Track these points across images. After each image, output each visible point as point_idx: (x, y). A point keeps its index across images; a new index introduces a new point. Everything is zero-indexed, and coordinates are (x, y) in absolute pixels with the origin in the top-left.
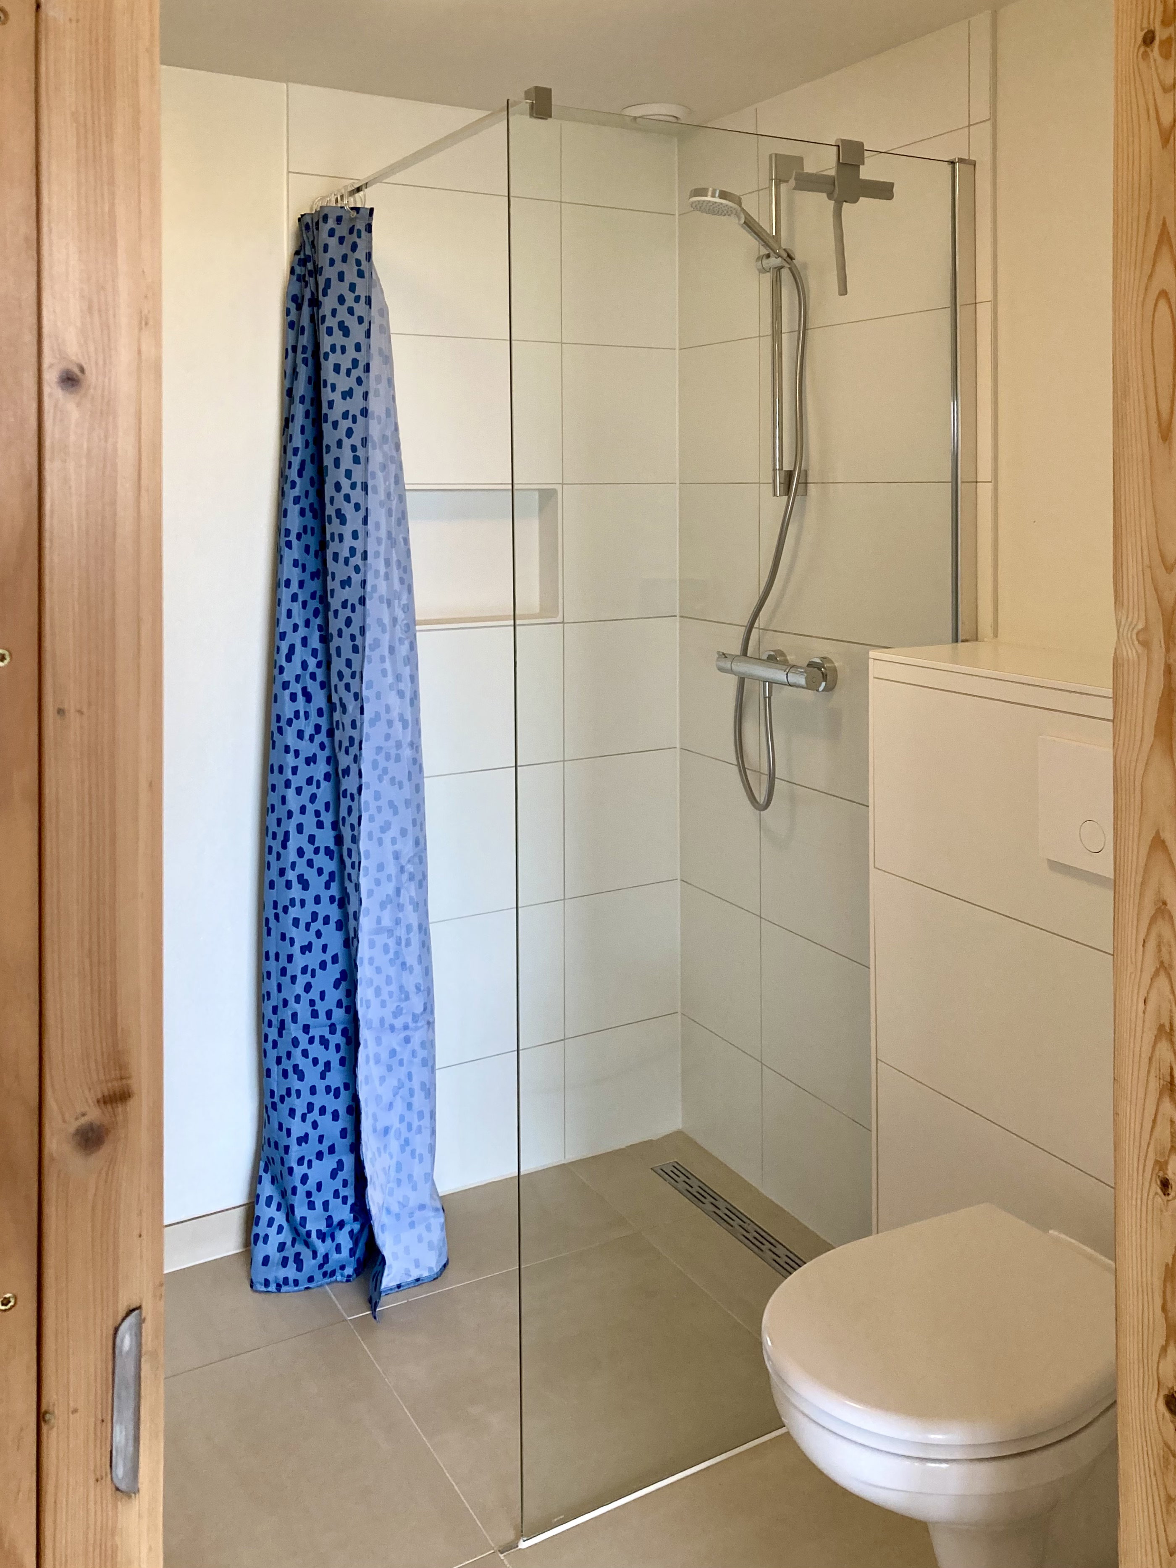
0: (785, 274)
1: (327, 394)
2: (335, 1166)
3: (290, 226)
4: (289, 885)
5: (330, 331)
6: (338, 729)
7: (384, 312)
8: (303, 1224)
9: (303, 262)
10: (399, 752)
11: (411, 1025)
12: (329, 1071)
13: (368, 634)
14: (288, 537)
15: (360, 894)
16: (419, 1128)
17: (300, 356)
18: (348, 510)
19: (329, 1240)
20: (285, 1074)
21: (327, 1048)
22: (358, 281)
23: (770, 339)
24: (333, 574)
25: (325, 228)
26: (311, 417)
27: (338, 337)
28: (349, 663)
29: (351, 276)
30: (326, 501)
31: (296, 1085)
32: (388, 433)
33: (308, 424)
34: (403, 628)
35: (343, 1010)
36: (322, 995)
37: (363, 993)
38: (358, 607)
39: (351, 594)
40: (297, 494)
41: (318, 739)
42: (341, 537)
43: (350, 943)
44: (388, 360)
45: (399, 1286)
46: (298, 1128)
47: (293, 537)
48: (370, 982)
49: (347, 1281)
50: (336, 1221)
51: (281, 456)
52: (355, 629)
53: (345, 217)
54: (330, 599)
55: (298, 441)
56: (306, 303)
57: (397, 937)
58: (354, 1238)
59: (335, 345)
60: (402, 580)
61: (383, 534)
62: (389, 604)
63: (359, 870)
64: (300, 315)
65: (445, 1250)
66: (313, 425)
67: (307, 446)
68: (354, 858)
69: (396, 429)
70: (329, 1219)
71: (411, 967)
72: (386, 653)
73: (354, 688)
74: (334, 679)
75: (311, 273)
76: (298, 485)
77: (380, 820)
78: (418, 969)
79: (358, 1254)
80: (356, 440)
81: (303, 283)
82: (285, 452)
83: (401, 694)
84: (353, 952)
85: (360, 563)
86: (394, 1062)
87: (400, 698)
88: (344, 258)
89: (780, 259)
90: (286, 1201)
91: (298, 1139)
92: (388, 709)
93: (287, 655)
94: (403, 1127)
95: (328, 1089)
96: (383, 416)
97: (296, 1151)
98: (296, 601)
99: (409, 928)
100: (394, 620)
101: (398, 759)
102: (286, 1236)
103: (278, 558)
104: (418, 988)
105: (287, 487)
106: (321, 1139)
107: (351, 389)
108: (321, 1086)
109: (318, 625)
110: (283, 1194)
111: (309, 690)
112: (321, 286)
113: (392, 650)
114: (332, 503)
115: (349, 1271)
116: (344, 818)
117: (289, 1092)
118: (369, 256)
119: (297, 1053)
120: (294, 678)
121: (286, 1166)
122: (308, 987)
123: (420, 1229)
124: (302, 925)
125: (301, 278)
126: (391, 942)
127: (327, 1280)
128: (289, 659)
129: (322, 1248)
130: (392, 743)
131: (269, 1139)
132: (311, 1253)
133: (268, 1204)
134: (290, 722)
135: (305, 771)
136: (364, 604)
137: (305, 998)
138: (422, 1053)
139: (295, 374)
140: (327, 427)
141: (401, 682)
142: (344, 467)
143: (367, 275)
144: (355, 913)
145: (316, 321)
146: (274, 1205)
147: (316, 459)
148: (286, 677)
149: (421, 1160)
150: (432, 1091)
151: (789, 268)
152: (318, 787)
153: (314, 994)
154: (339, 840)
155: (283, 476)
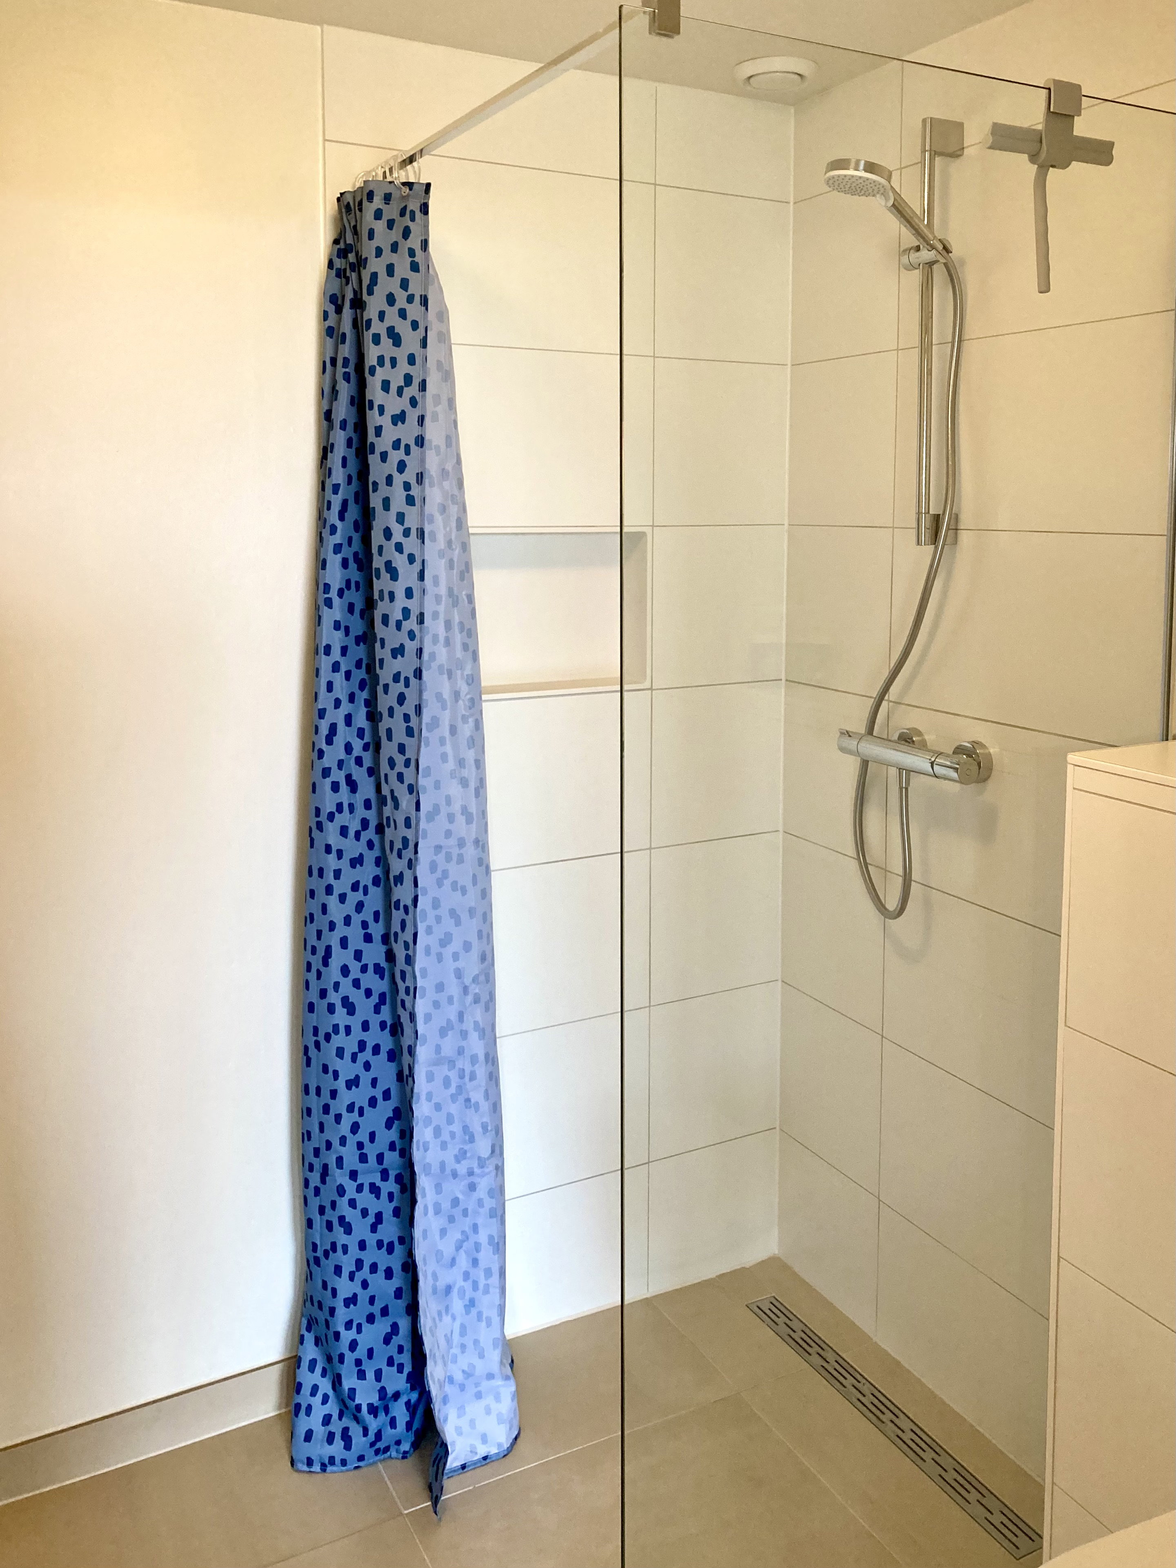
0: (939, 272)
1: (373, 419)
2: (389, 1330)
3: (328, 209)
4: (331, 1009)
5: (377, 339)
6: (389, 826)
7: (443, 316)
8: (352, 1396)
9: (343, 253)
10: (461, 851)
11: (477, 1170)
12: (381, 1223)
13: (425, 711)
14: (328, 593)
15: (415, 1026)
16: (487, 1286)
17: (340, 370)
18: (400, 561)
19: (382, 1415)
20: (329, 1226)
21: (378, 1197)
22: (412, 276)
23: (917, 351)
24: (382, 641)
25: (370, 209)
26: (354, 447)
27: (386, 347)
28: (402, 749)
29: (402, 270)
30: (373, 551)
31: (341, 1238)
32: (449, 467)
33: (351, 454)
34: (467, 703)
35: (397, 1153)
36: (372, 1137)
37: (422, 1134)
38: (413, 681)
39: (404, 665)
40: (339, 542)
41: (366, 836)
42: (392, 596)
43: (405, 1078)
44: (448, 376)
45: (463, 1467)
46: (345, 1287)
47: (333, 594)
48: (428, 1121)
49: (404, 1458)
50: (390, 1392)
51: (319, 493)
52: (409, 707)
53: (395, 195)
54: (378, 670)
55: (339, 476)
56: (347, 304)
57: (460, 1069)
58: (411, 1410)
59: (383, 356)
60: (465, 647)
61: (443, 590)
62: (450, 674)
63: (415, 997)
64: (339, 321)
65: (516, 1423)
66: (357, 456)
67: (349, 482)
68: (409, 982)
69: (459, 462)
70: (382, 1391)
71: (477, 1103)
72: (447, 734)
73: (409, 779)
74: (384, 768)
75: (353, 267)
76: (339, 530)
77: (438, 932)
78: (485, 1106)
79: (416, 1425)
80: (409, 476)
81: (344, 280)
82: (323, 489)
83: (464, 783)
84: (408, 1089)
85: (415, 628)
86: (457, 1212)
87: (463, 787)
88: (395, 248)
89: (934, 252)
90: (333, 1369)
91: (345, 1300)
92: (449, 800)
93: (327, 736)
94: (468, 1285)
95: (380, 1244)
96: (443, 447)
97: (342, 1314)
98: (338, 671)
99: (474, 1060)
100: (457, 695)
101: (461, 860)
102: (332, 1408)
103: (316, 620)
104: (484, 1127)
105: (326, 532)
106: (372, 1300)
107: (403, 413)
108: (372, 1240)
109: (365, 700)
110: (329, 1359)
111: (354, 778)
112: (366, 282)
113: (453, 730)
114: (380, 553)
115: (406, 1446)
116: (396, 934)
117: (334, 1246)
118: (425, 244)
119: (343, 1203)
120: (337, 763)
121: (332, 1330)
122: (355, 1128)
123: (489, 1400)
124: (347, 1055)
125: (341, 274)
126: (453, 1075)
127: (381, 1457)
128: (329, 741)
129: (373, 1425)
130: (452, 841)
131: (311, 1297)
132: (361, 1430)
133: (312, 1368)
134: (331, 817)
135: (350, 875)
136: (420, 678)
137: (352, 1140)
138: (489, 1203)
139: (334, 392)
140: (373, 460)
141: (464, 768)
142: (395, 508)
143: (422, 268)
144: (410, 1047)
145: (359, 326)
146: (318, 1370)
147: (360, 498)
148: (327, 762)
149: (489, 1324)
150: (501, 1244)
151: (945, 264)
152: (366, 893)
153: (363, 1136)
154: (390, 957)
155: (321, 520)
